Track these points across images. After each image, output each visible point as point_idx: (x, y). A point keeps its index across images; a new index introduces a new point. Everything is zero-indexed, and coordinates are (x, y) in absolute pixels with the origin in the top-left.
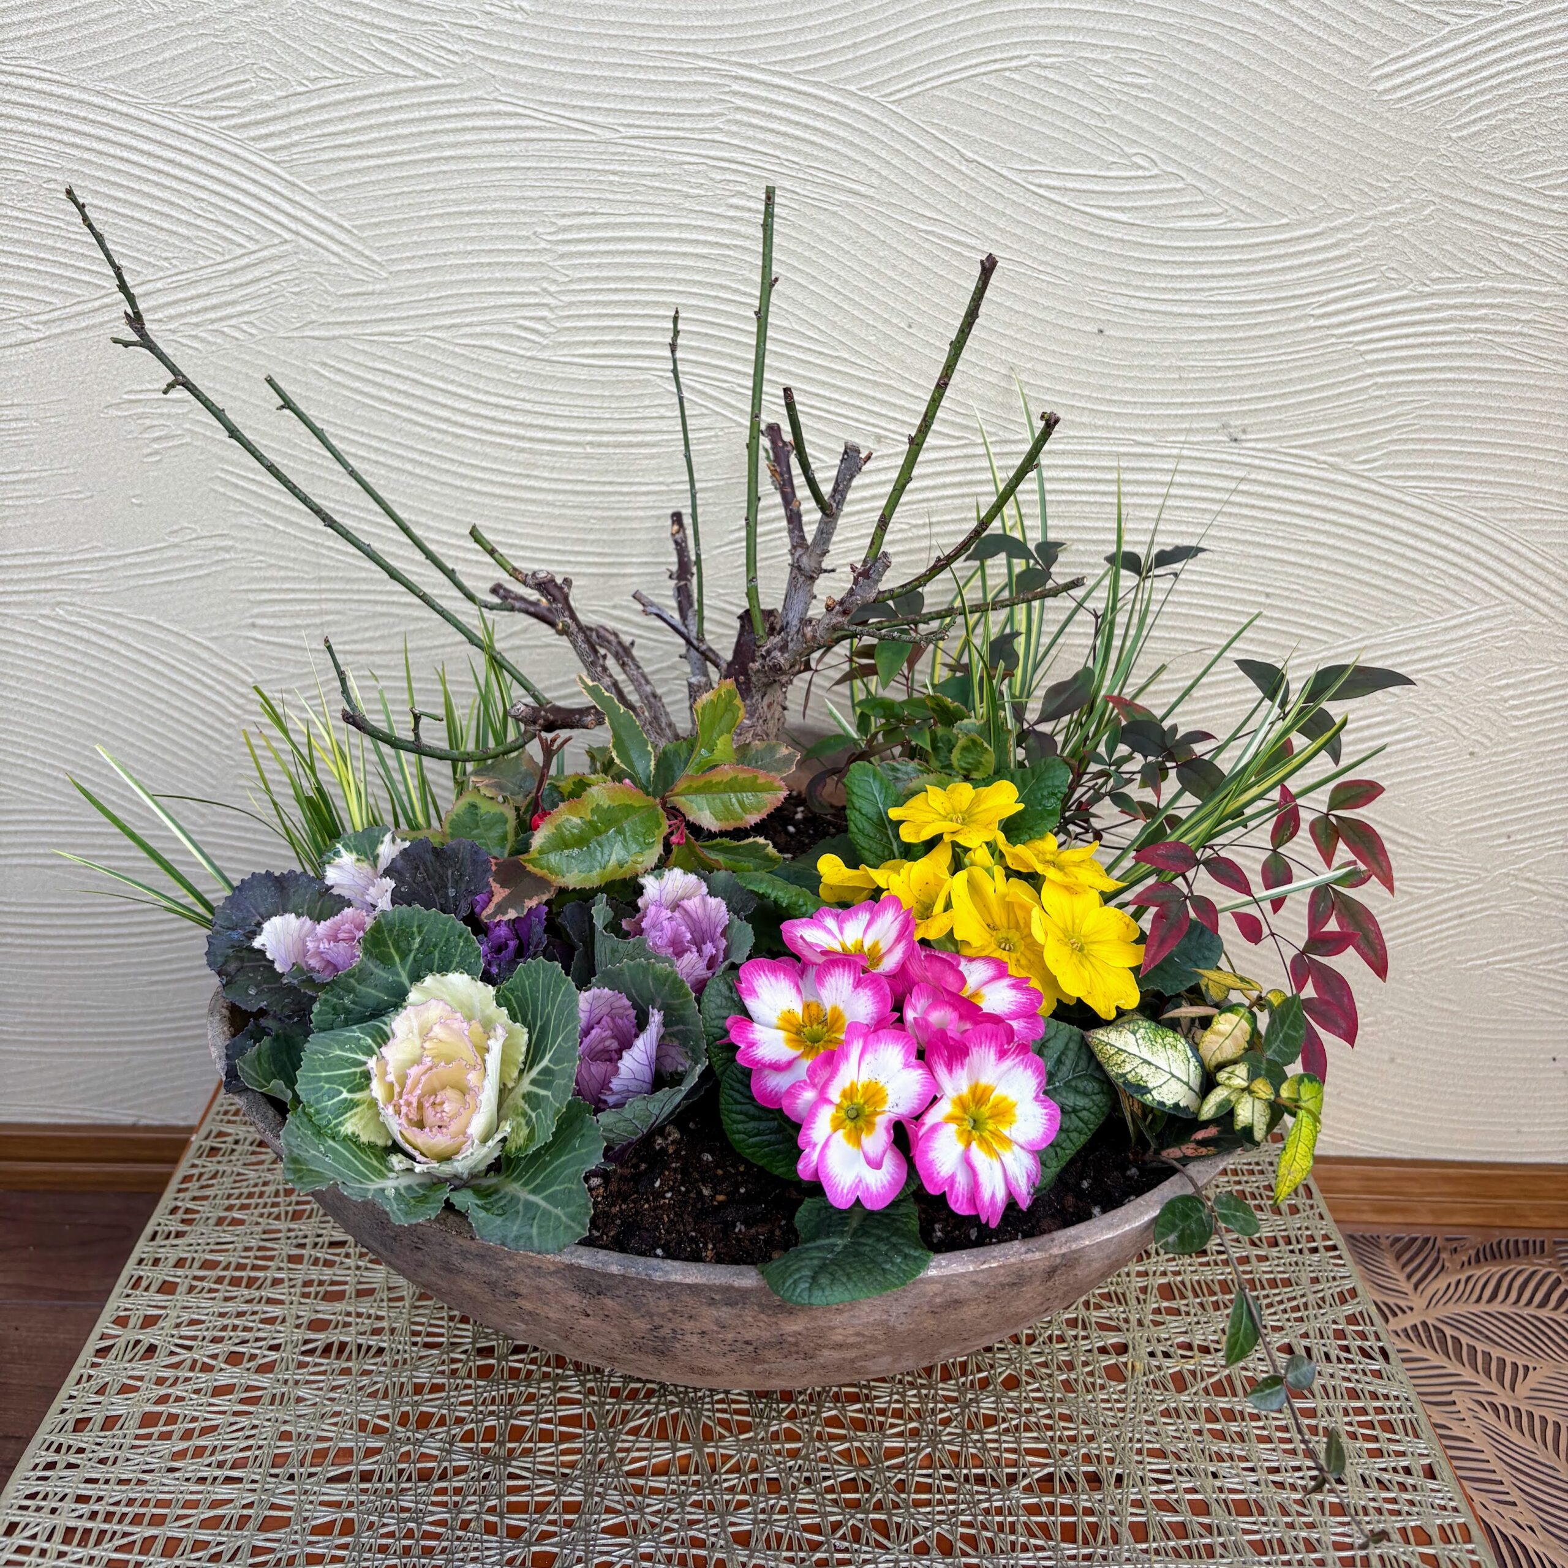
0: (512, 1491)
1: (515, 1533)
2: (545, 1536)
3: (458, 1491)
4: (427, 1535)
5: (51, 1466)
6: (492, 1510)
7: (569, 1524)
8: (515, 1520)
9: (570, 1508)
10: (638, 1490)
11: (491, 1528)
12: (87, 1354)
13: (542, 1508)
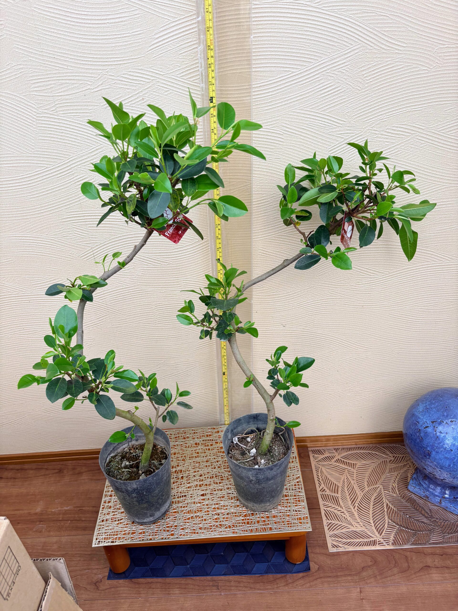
0: (167, 524)
1: (168, 531)
2: (172, 531)
3: (159, 525)
4: (155, 533)
5: (100, 528)
6: (164, 528)
7: (175, 529)
8: (168, 529)
9: (176, 526)
10: (185, 522)
11: (164, 531)
12: (101, 509)
13: (171, 527)
